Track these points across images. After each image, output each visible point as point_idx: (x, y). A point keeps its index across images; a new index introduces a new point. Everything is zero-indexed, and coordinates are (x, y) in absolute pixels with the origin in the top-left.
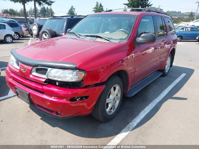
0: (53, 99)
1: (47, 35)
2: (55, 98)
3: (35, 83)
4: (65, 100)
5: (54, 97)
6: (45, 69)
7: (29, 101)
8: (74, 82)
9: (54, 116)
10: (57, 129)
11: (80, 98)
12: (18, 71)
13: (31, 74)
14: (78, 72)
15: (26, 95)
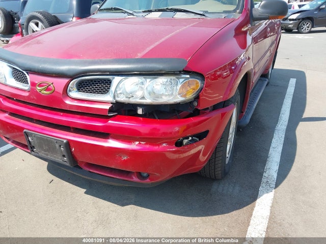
0: (137, 145)
1: (40, 24)
2: (140, 143)
3: (78, 116)
4: (164, 145)
5: (137, 143)
6: (105, 80)
7: (69, 158)
8: (179, 103)
9: (136, 183)
10: (131, 209)
11: (190, 138)
12: (27, 94)
13: (67, 96)
14: (188, 78)
15: (57, 146)
